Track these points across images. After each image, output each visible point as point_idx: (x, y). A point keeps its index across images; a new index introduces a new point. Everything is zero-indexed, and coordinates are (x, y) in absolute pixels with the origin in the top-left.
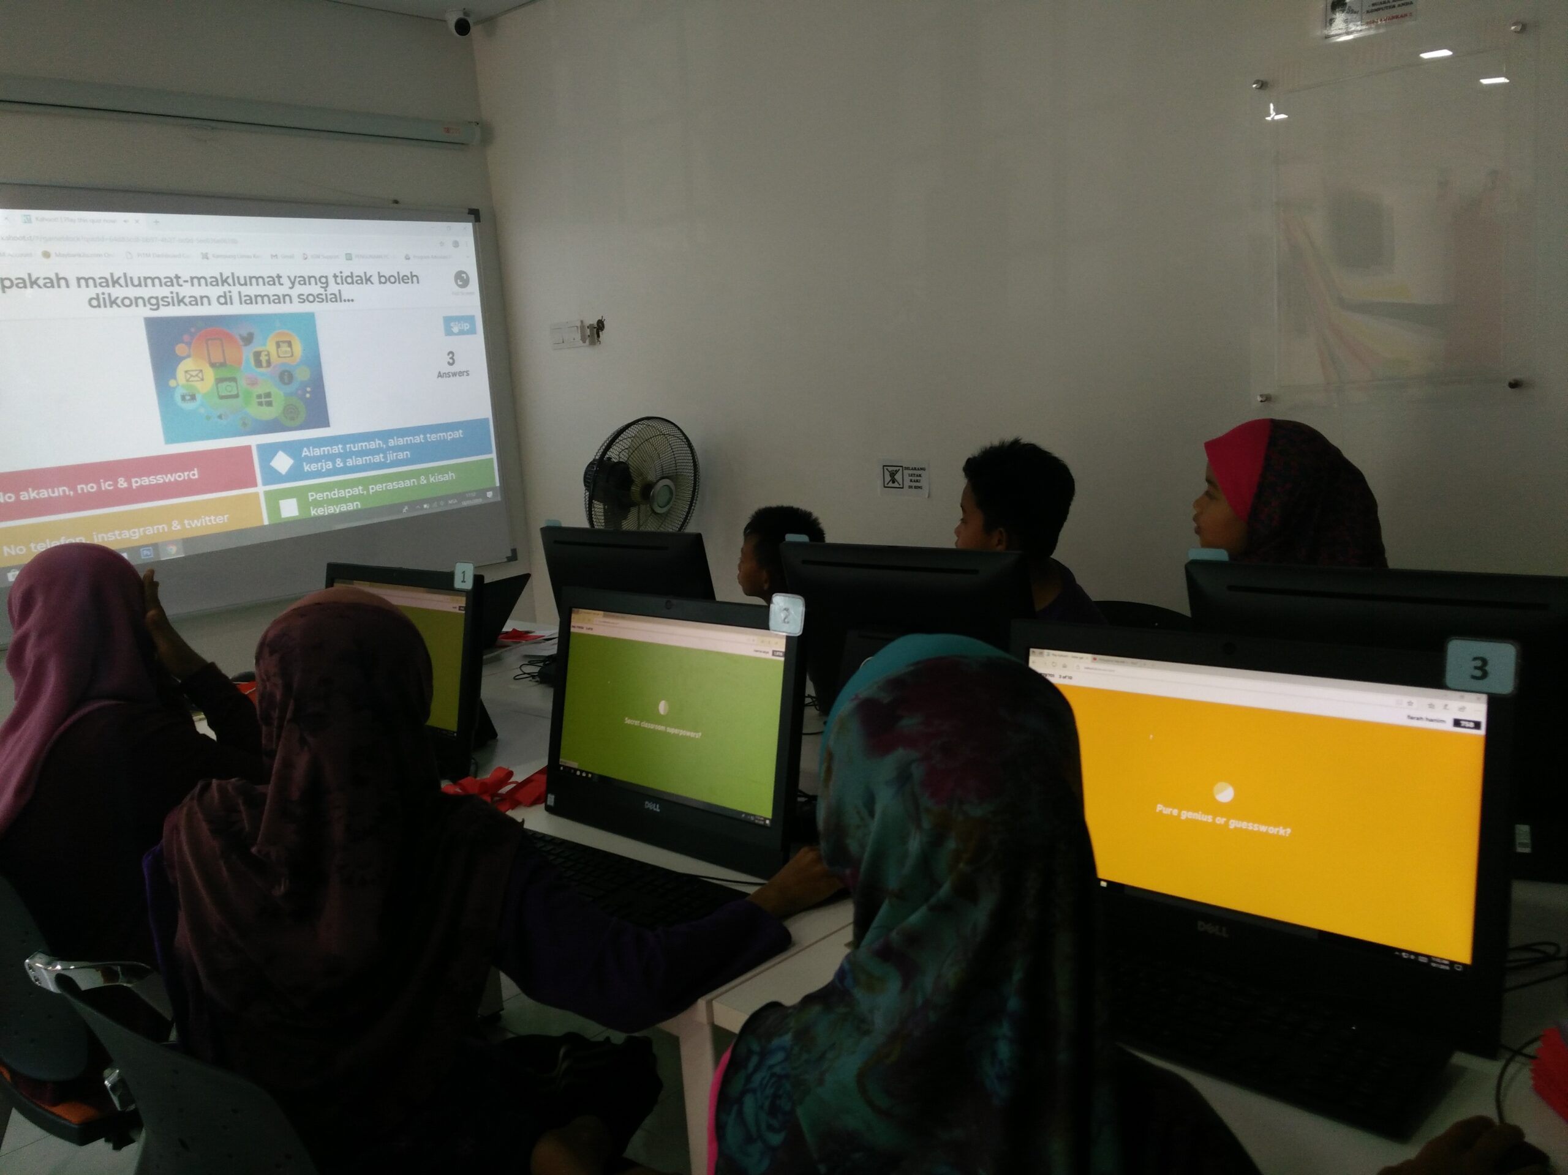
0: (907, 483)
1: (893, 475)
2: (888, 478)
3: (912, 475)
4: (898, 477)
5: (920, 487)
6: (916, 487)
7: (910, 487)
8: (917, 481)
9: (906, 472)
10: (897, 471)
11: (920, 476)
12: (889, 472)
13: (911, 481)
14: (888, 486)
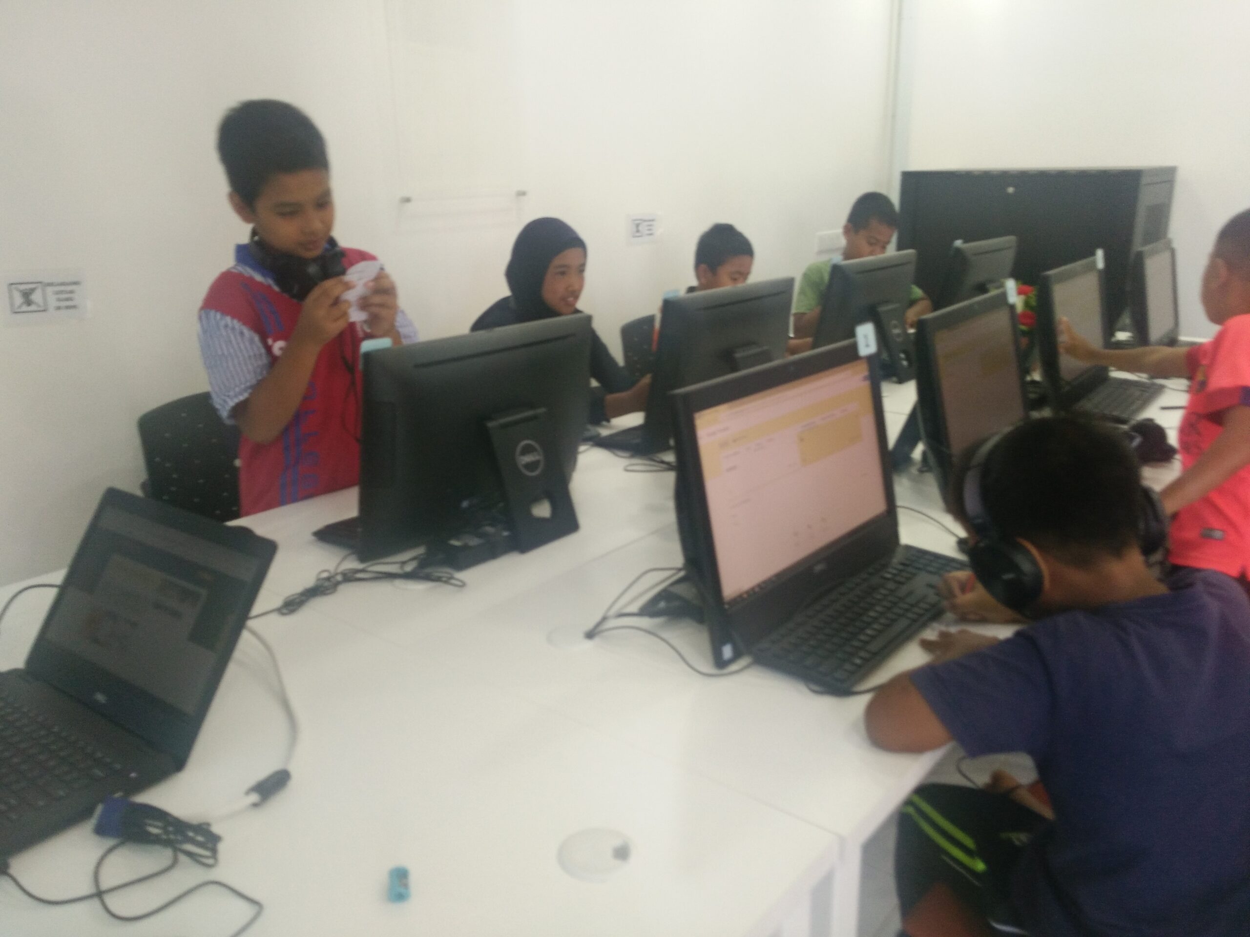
0: (52, 301)
1: (27, 296)
2: (18, 300)
3: (58, 293)
4: (36, 297)
5: (74, 307)
6: (68, 307)
7: (59, 308)
8: (67, 299)
9: (50, 290)
10: (33, 290)
11: (71, 292)
12: (21, 291)
13: (59, 300)
14: (19, 310)
